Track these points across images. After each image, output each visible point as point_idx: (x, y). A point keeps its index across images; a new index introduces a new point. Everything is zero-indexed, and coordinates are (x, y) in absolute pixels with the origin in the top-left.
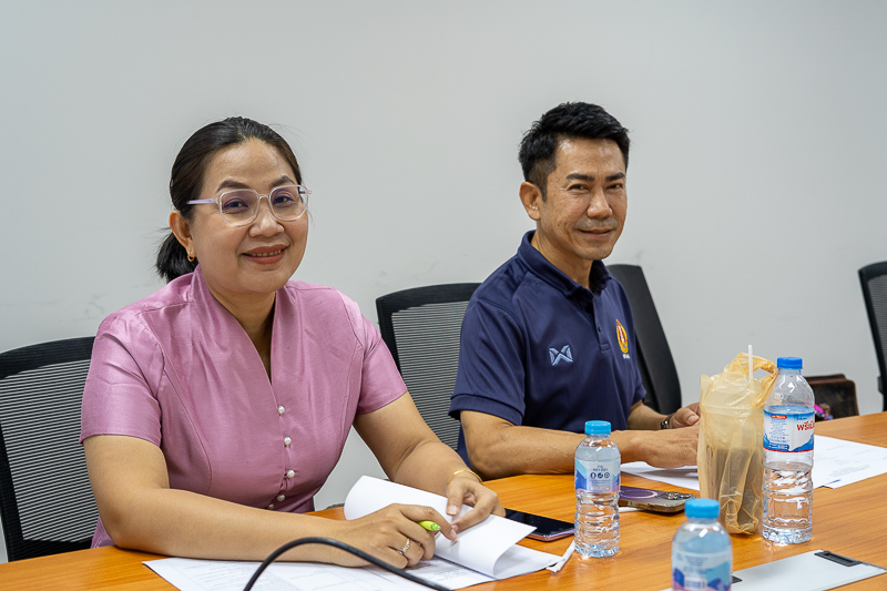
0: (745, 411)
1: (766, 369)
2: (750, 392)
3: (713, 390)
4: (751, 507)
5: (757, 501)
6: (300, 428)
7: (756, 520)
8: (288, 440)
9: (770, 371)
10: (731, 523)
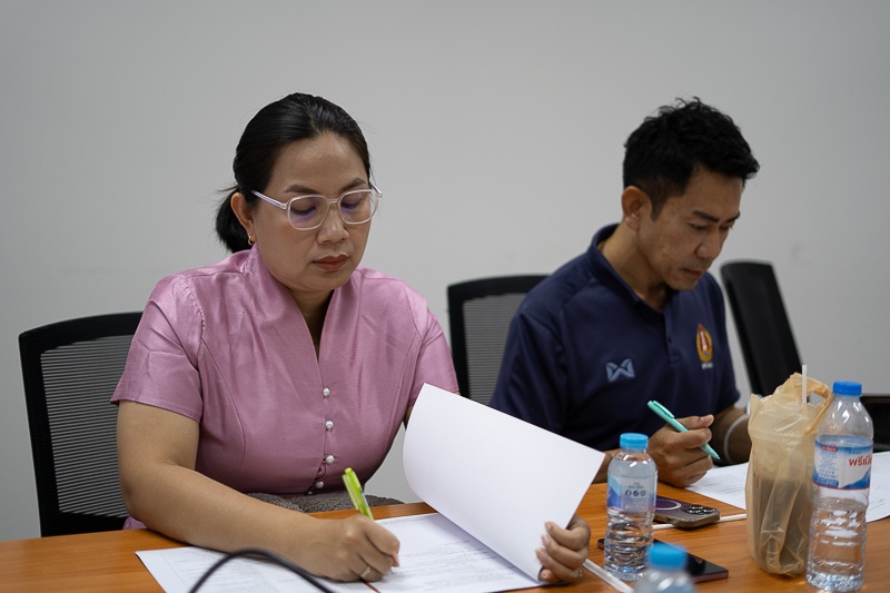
0: (794, 439)
1: (820, 394)
2: (802, 418)
3: (761, 413)
4: (796, 546)
5: (803, 540)
6: (345, 412)
7: (801, 561)
8: (330, 424)
9: (825, 395)
10: (772, 562)
